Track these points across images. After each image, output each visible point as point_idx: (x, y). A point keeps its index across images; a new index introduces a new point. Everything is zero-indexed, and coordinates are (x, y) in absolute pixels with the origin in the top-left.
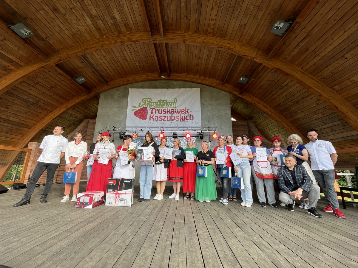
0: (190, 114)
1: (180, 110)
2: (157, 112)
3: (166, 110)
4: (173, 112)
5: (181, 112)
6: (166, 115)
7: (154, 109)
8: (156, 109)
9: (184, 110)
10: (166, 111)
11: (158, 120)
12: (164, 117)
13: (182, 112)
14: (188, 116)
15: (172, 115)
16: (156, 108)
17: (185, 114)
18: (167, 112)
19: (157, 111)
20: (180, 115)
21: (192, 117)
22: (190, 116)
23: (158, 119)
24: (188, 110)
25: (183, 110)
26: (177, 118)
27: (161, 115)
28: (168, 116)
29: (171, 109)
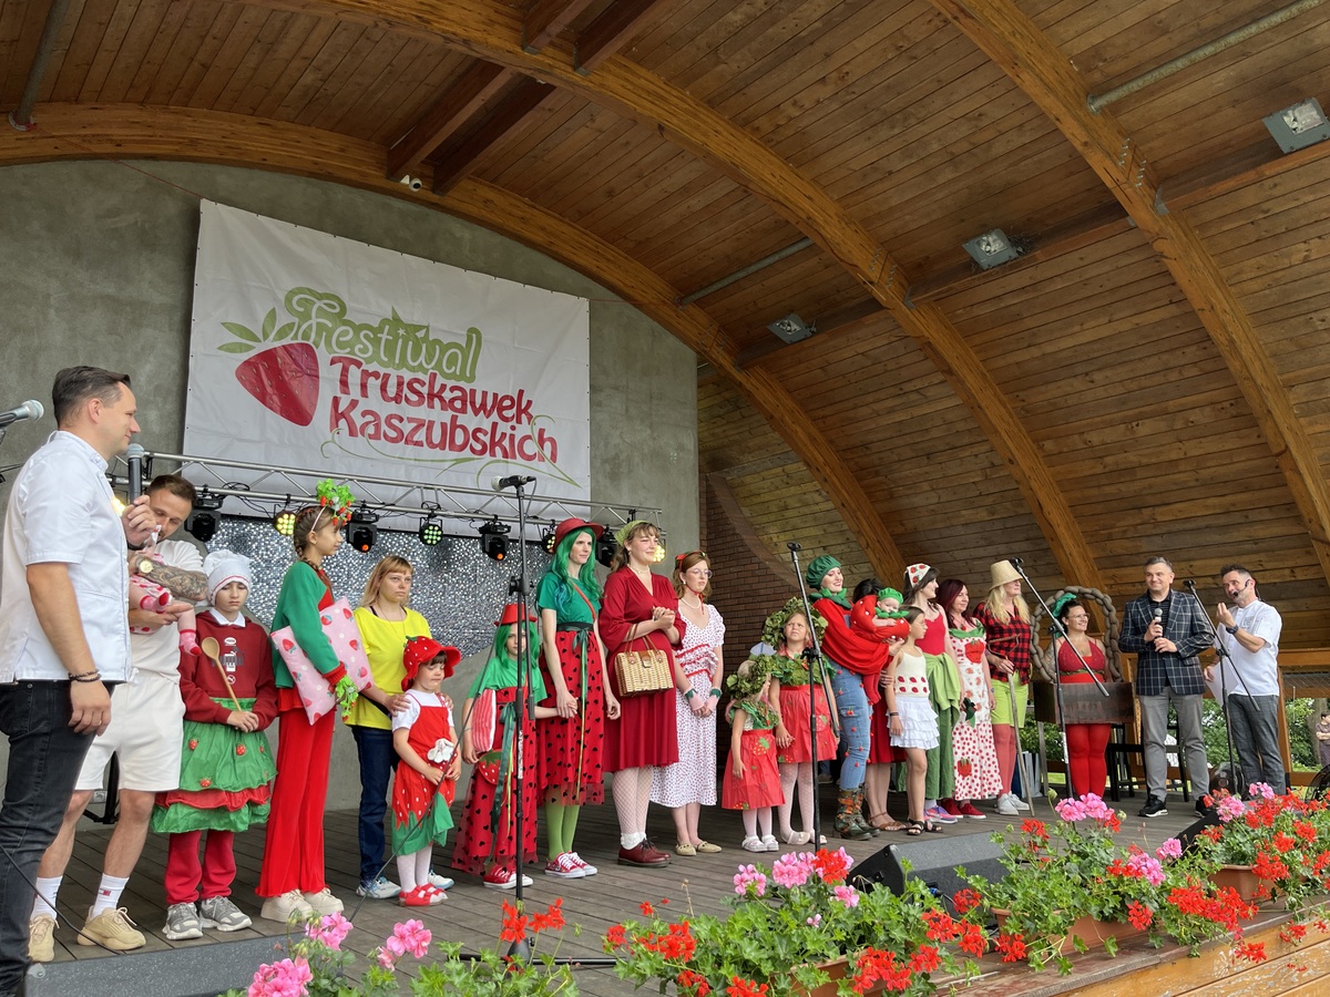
0: (542, 432)
1: (495, 395)
2: (374, 384)
3: (423, 384)
4: (458, 404)
5: (501, 410)
6: (422, 412)
7: (359, 364)
8: (371, 368)
9: (512, 399)
10: (425, 390)
11: (376, 436)
12: (410, 420)
13: (505, 413)
14: (529, 437)
15: (454, 419)
16: (369, 361)
17: (514, 423)
18: (431, 396)
19: (371, 380)
20: (495, 425)
21: (548, 445)
22: (541, 442)
23: (377, 427)
24: (529, 403)
25: (507, 403)
26: (477, 439)
27: (392, 408)
28: (431, 424)
29: (450, 383)
